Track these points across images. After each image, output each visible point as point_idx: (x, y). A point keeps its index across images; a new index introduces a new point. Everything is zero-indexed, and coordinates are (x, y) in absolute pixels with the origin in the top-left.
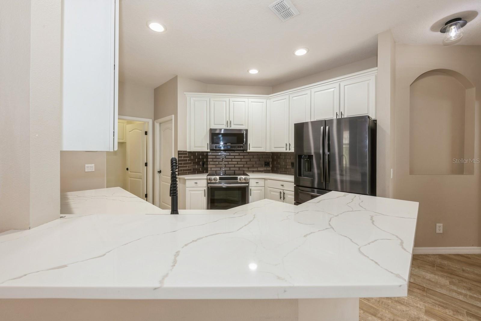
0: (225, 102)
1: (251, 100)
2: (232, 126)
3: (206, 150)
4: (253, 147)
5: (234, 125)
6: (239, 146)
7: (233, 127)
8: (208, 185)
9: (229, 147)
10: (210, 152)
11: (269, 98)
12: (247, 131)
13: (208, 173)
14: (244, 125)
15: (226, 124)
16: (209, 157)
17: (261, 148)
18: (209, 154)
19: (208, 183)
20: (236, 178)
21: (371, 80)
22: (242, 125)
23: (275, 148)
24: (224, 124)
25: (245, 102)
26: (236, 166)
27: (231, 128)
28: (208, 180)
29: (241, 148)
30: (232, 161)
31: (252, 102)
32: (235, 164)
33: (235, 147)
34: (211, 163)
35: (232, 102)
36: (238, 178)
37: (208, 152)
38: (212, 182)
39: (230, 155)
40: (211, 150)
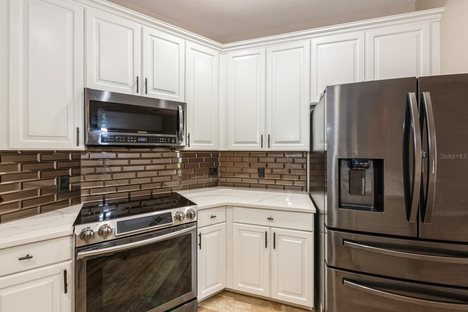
0: (132, 31)
1: (190, 44)
2: (149, 91)
3: (75, 148)
4: (195, 142)
5: (155, 89)
6: (167, 138)
7: (152, 94)
8: (76, 256)
9: (144, 140)
10: (84, 152)
11: (223, 50)
12: (184, 105)
13: (79, 202)
14: (177, 92)
15: (134, 85)
16: (83, 163)
17: (209, 142)
18: (83, 157)
19: (78, 249)
20: (167, 218)
21: (422, 31)
22: (174, 93)
23: (237, 143)
24: (128, 84)
25: (178, 44)
26: (155, 180)
27: (146, 96)
28: (78, 238)
29: (173, 142)
30: (145, 170)
31: (192, 49)
32: (152, 177)
33: (157, 140)
34: (89, 178)
35: (149, 36)
36: (173, 215)
37: (79, 152)
38: (92, 241)
39: (141, 158)
40: (88, 146)
